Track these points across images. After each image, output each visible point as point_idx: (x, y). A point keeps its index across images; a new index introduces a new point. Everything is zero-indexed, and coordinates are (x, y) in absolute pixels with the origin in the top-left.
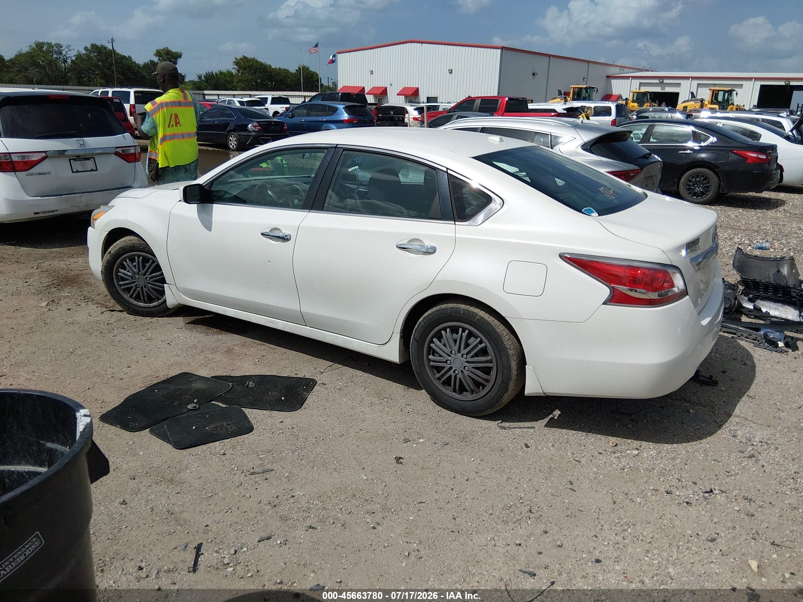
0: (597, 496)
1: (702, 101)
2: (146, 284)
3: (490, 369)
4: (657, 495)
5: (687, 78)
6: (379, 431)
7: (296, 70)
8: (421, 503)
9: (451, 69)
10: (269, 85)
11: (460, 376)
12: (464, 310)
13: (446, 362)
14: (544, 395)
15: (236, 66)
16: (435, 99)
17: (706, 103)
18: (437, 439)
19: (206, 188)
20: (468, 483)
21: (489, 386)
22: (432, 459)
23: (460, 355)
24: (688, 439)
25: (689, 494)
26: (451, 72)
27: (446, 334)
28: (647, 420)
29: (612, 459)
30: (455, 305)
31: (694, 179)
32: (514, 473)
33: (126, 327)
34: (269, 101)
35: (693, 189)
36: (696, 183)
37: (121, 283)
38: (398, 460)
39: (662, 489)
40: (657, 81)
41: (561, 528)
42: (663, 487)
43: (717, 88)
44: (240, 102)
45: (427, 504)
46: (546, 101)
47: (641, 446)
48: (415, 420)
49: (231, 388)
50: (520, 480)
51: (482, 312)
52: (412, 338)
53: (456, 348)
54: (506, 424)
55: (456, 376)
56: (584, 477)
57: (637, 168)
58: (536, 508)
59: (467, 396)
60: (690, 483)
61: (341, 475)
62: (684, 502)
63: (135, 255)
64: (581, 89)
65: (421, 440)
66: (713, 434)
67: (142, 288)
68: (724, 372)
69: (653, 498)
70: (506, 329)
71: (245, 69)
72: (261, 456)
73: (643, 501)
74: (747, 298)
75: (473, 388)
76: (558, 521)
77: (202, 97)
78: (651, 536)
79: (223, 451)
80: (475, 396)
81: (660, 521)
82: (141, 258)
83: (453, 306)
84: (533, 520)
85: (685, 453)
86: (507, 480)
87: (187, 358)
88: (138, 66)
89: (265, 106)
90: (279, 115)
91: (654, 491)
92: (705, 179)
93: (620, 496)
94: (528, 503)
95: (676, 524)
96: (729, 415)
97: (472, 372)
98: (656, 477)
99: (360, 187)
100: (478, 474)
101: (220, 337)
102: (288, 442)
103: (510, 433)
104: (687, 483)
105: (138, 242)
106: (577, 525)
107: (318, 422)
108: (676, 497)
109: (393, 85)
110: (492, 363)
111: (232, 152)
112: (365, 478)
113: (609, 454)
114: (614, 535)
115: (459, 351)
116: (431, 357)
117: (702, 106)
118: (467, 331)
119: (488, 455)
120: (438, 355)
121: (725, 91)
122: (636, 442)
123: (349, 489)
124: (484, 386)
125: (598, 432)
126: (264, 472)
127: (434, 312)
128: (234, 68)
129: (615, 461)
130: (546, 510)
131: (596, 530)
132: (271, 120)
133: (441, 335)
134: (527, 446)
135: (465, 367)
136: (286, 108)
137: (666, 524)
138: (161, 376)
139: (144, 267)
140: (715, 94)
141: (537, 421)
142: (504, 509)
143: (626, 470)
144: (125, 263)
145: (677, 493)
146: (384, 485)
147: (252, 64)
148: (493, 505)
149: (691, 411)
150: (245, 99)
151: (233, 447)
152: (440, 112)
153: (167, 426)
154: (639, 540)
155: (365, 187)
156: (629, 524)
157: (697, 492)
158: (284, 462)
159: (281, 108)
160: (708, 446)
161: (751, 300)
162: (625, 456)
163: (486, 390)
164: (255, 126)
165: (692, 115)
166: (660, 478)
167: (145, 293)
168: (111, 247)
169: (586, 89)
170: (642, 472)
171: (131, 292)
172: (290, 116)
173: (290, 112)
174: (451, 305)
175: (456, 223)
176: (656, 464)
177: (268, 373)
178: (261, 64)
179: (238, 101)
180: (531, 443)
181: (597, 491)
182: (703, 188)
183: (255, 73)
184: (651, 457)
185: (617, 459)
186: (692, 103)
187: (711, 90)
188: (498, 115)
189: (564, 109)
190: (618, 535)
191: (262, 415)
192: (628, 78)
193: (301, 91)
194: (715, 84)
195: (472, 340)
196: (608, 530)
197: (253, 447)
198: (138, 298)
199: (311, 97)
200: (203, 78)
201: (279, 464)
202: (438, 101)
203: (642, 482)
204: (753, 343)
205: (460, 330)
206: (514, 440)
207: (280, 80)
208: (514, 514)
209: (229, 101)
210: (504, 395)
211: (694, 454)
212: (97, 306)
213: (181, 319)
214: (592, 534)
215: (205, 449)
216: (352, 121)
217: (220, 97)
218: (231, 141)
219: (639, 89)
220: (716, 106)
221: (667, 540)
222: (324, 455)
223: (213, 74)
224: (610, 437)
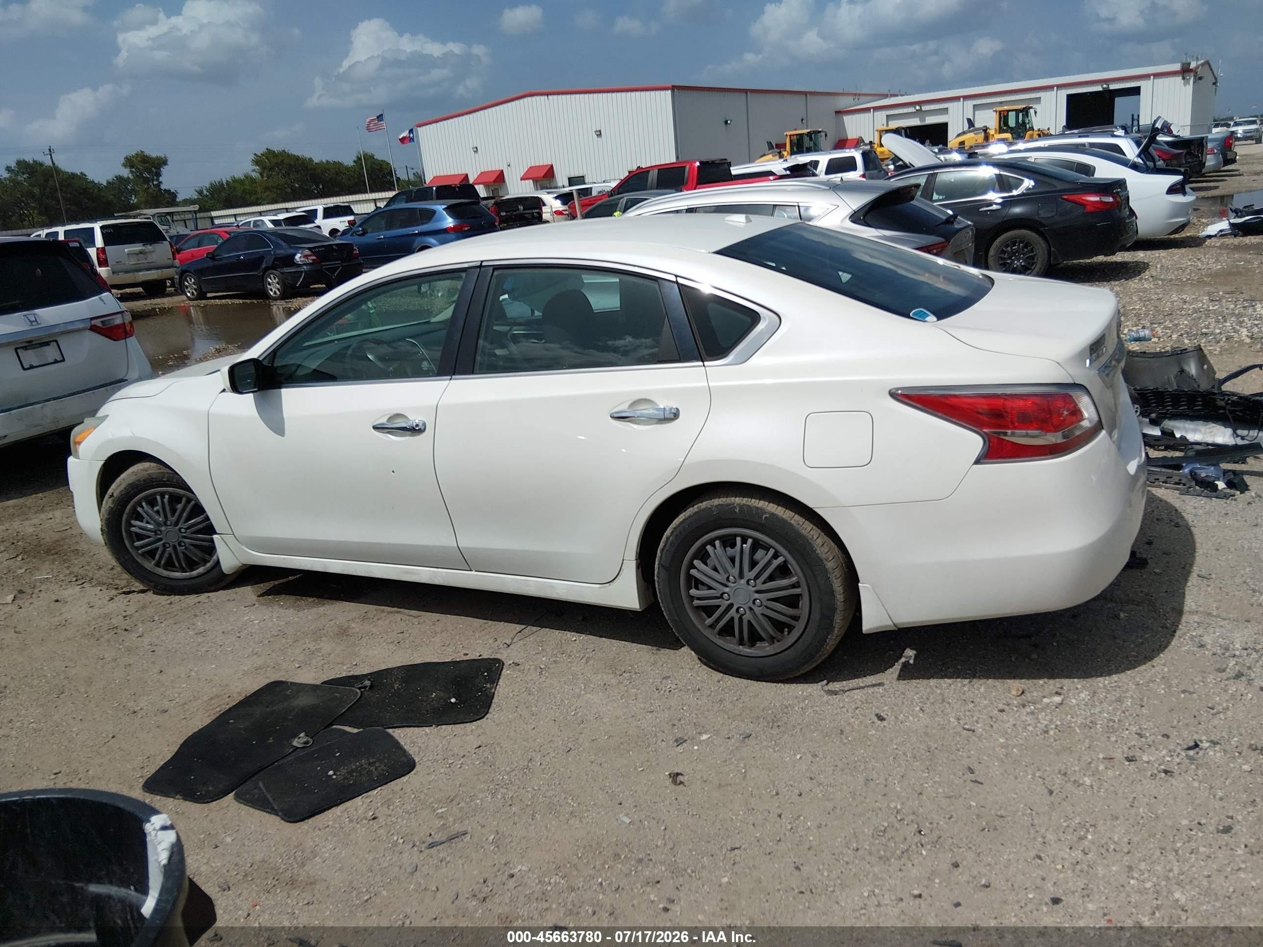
0: (1020, 786)
1: (985, 130)
2: (181, 540)
3: (798, 597)
4: (1113, 767)
5: (956, 99)
6: (630, 732)
7: (355, 162)
8: (733, 849)
9: (598, 129)
10: (315, 189)
11: (748, 616)
12: (741, 507)
13: (721, 597)
14: (894, 628)
15: (257, 167)
16: (580, 180)
17: (992, 132)
18: (730, 730)
19: (265, 363)
20: (802, 800)
21: (800, 626)
22: (732, 767)
23: (743, 581)
24: (1132, 664)
25: (1164, 757)
26: (599, 134)
27: (716, 552)
28: (1058, 642)
29: (1024, 718)
30: (724, 499)
31: (1009, 249)
32: (873, 769)
33: (156, 618)
34: (320, 214)
35: (1010, 264)
36: (1013, 253)
37: (137, 544)
38: (675, 777)
39: (1119, 755)
40: (911, 110)
41: (979, 854)
42: (1119, 750)
43: (1006, 108)
44: (274, 222)
45: (745, 849)
46: (751, 161)
47: (1062, 688)
48: (684, 702)
49: (361, 697)
50: (886, 780)
51: (771, 505)
52: (656, 566)
53: (735, 571)
54: (836, 686)
55: (741, 619)
56: (989, 756)
57: (941, 239)
58: (927, 824)
59: (764, 649)
60: (1159, 737)
61: (584, 821)
62: (1159, 772)
63: (155, 494)
64: (801, 136)
65: (704, 737)
66: (1166, 647)
67: (174, 547)
68: (1150, 543)
69: (1110, 773)
70: (815, 527)
71: (271, 169)
72: (440, 811)
73: (1095, 781)
74: (1147, 420)
75: (772, 633)
76: (970, 842)
77: (209, 222)
78: (1126, 840)
79: (371, 814)
80: (778, 647)
81: (1133, 811)
82: (167, 497)
83: (721, 503)
84: (929, 847)
85: (1134, 687)
86: (866, 784)
87: (274, 655)
88: (98, 186)
89: (314, 222)
90: (339, 234)
91: (1106, 762)
92: (1026, 246)
93: (1055, 779)
94: (912, 817)
95: (1160, 812)
96: (1180, 612)
97: (767, 607)
98: (1103, 735)
99: (514, 328)
100: (814, 781)
101: (321, 609)
102: (480, 777)
103: (847, 700)
104: (1153, 737)
105: (159, 471)
106: (1003, 842)
107: (523, 732)
108: (1145, 765)
109: (512, 165)
110: (799, 587)
111: (275, 302)
112: (628, 821)
113: (1015, 709)
114: (1068, 850)
115: (741, 575)
116: (693, 592)
117: (987, 138)
118: (750, 541)
119: (821, 744)
120: (705, 588)
121: (1017, 111)
122: (1051, 682)
123: (604, 845)
124: (791, 628)
125: (988, 674)
126: (451, 839)
127: (690, 516)
128: (254, 170)
129: (1029, 719)
130: (945, 825)
131: (1035, 846)
132: (331, 243)
133: (707, 552)
134: (881, 719)
135: (755, 599)
136: (349, 221)
137: (1144, 815)
138: (236, 695)
139: (174, 511)
140: (1003, 118)
141: (883, 672)
142: (876, 836)
143: (1052, 733)
144: (139, 509)
145: (1145, 758)
146: (663, 828)
147: (282, 161)
148: (855, 833)
149: (1122, 615)
150: (281, 217)
151: (388, 803)
152: (595, 197)
153: (264, 785)
154: (1110, 850)
155: (522, 327)
156: (1085, 825)
157: (1175, 751)
158: (481, 815)
159: (340, 223)
160: (1166, 670)
161: (1154, 423)
162: (1043, 709)
163: (796, 634)
164: (306, 256)
165: (977, 153)
166: (1109, 737)
167: (181, 555)
168: (113, 486)
169: (809, 134)
170: (1078, 731)
171: (157, 557)
172: (361, 232)
173: (360, 226)
174: (716, 502)
175: (706, 363)
176: (1094, 713)
177: (418, 661)
178: (297, 158)
179: (270, 221)
180: (885, 711)
181: (1016, 778)
182: (1024, 261)
183: (289, 174)
184: (1083, 703)
185: (1031, 716)
186: (971, 135)
187: (996, 111)
188: (688, 190)
189: (786, 169)
190: (1073, 849)
191: (424, 736)
192: (867, 110)
193: (367, 193)
194: (1001, 103)
195: (760, 553)
196: (1055, 842)
197: (422, 797)
198: (169, 565)
199: (388, 200)
200: (205, 192)
201: (474, 820)
202: (587, 181)
203: (1083, 749)
204: (1177, 489)
205: (738, 540)
206: (857, 711)
207: (331, 179)
208: (895, 843)
209: (255, 222)
210: (827, 638)
211: (1148, 686)
212: (99, 588)
213: (249, 588)
214: (1033, 854)
215: (339, 813)
216: (461, 228)
217: (238, 219)
218: (270, 284)
219: (887, 125)
220: (1008, 135)
221: (1154, 843)
222: (548, 791)
223: (222, 184)
224: (1008, 681)
